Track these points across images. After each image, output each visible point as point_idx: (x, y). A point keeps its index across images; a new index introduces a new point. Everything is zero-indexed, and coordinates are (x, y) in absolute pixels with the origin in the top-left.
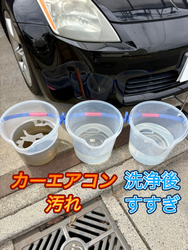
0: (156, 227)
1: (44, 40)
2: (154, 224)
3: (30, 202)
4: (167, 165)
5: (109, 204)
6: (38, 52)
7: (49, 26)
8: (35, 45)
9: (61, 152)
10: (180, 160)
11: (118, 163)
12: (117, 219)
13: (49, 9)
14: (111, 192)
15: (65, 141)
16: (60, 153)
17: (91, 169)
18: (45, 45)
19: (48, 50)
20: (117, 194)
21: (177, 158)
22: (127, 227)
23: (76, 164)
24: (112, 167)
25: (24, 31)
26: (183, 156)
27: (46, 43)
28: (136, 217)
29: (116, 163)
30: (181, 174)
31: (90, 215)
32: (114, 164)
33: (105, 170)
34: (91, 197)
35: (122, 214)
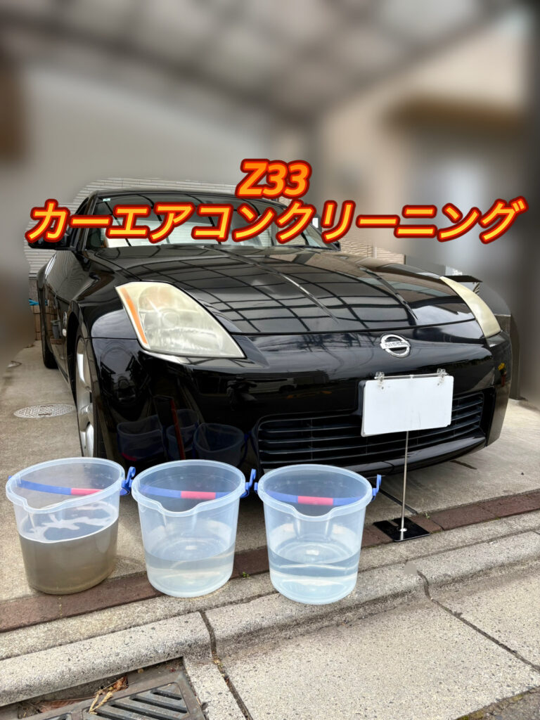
0: (297, 714)
1: (129, 378)
2: (294, 710)
3: (16, 651)
4: (359, 619)
5: (199, 677)
6: (120, 399)
7: (137, 339)
8: (116, 387)
9: (118, 577)
10: (392, 611)
11: (239, 599)
12: (207, 701)
13: (142, 320)
14: (211, 655)
15: (132, 560)
16: (114, 578)
17: (174, 606)
18: (130, 388)
19: (134, 396)
20: (224, 661)
21: (387, 607)
22: (227, 713)
23: (142, 596)
24: (224, 605)
25: (102, 364)
26: (401, 604)
27: (132, 383)
28: (254, 698)
29: (234, 599)
30: (389, 633)
31: (148, 695)
32: (230, 600)
33: (205, 610)
34: (157, 652)
35: (224, 692)
